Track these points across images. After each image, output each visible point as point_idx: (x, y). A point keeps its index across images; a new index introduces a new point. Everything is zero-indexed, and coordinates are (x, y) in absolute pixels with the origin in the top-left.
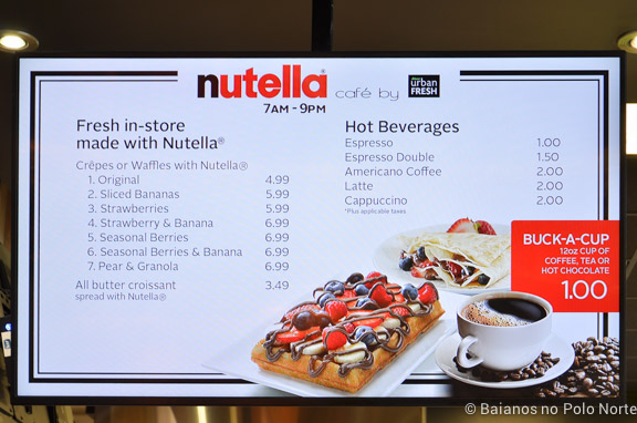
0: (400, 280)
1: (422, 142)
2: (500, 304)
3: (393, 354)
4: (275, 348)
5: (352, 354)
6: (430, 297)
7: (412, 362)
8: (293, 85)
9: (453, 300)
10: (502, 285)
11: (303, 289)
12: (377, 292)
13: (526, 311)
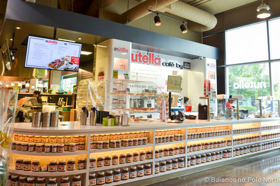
0: (61, 60)
1: (65, 49)
2: (69, 63)
3: (60, 66)
4: (50, 65)
5: (57, 66)
6: (64, 62)
7: (61, 67)
8: (54, 42)
9: (66, 62)
10: (70, 61)
11: (53, 60)
12: (60, 61)
13: (71, 64)
